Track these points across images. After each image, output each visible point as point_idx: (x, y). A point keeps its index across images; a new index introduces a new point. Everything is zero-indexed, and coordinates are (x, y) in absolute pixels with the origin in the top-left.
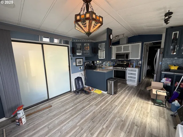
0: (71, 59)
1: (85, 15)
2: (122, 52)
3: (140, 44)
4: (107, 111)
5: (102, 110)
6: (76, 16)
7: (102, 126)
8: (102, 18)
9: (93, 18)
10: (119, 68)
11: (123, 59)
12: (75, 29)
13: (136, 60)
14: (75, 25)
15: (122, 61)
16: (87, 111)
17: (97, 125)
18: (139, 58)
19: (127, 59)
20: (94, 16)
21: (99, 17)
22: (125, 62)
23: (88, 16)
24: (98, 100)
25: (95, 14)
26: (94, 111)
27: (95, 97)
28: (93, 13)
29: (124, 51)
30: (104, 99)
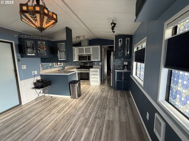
0: (19, 60)
1: (34, 7)
2: (85, 53)
3: (99, 47)
4: (71, 114)
5: (66, 115)
6: (21, 5)
7: (65, 130)
8: (56, 15)
9: (44, 13)
10: (83, 70)
11: (86, 61)
12: (21, 20)
13: (97, 61)
14: (21, 16)
15: (85, 63)
16: (46, 122)
17: (59, 132)
18: (99, 60)
19: (89, 61)
20: (46, 11)
21: (52, 13)
22: (88, 64)
23: (38, 9)
24: (61, 106)
25: (47, 9)
26: (55, 119)
27: (57, 104)
28: (44, 7)
29: (86, 53)
30: (68, 104)
